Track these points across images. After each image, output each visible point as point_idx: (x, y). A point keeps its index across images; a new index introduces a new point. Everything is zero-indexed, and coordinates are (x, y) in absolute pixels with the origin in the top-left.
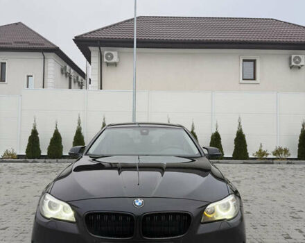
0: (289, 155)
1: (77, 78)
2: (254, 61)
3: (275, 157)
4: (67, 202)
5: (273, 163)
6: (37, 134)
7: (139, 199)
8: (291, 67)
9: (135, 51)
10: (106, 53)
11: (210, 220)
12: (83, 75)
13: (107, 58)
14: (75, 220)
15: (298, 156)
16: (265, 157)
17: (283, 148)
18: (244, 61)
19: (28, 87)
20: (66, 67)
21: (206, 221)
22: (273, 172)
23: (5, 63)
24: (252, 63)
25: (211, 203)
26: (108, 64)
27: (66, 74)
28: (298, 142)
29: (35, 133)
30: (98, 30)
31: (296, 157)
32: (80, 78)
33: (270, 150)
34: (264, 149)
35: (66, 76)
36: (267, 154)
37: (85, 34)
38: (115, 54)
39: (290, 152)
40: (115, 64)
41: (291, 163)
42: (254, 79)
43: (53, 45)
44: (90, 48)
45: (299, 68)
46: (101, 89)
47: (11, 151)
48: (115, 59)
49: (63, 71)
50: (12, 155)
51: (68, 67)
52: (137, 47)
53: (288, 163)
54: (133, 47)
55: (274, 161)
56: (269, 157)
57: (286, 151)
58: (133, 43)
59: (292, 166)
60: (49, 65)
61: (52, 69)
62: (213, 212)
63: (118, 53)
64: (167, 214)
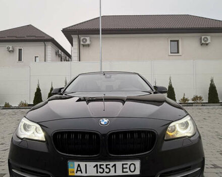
0: (203, 100)
1: (66, 57)
2: (178, 41)
3: (193, 102)
4: (37, 123)
5: (192, 106)
6: (40, 91)
7: (104, 119)
8: (202, 44)
9: (101, 37)
10: (82, 38)
11: (171, 137)
12: (70, 56)
13: (83, 42)
14: (45, 140)
15: (209, 101)
16: (187, 102)
17: (198, 96)
18: (171, 41)
19: (35, 61)
20: (58, 51)
21: (168, 138)
22: (194, 111)
23: (21, 49)
24: (176, 43)
25: (173, 121)
26: (84, 45)
27: (59, 55)
28: (208, 92)
29: (38, 90)
30: (77, 25)
31: (207, 102)
32: (67, 57)
33: (190, 97)
34: (186, 97)
35: (59, 57)
36: (188, 100)
37: (69, 27)
38: (88, 39)
39: (203, 99)
40: (88, 45)
41: (204, 106)
42: (178, 53)
43: (50, 37)
44: (72, 36)
45: (207, 44)
46: (80, 61)
47: (24, 102)
48: (88, 42)
49: (57, 53)
50: (25, 104)
51: (60, 51)
52: (102, 34)
53: (202, 106)
54: (99, 34)
55: (193, 104)
56: (189, 102)
57: (200, 98)
58: (99, 31)
59: (205, 107)
60: (48, 49)
61: (50, 52)
62: (173, 130)
63: (90, 38)
64: (132, 132)
